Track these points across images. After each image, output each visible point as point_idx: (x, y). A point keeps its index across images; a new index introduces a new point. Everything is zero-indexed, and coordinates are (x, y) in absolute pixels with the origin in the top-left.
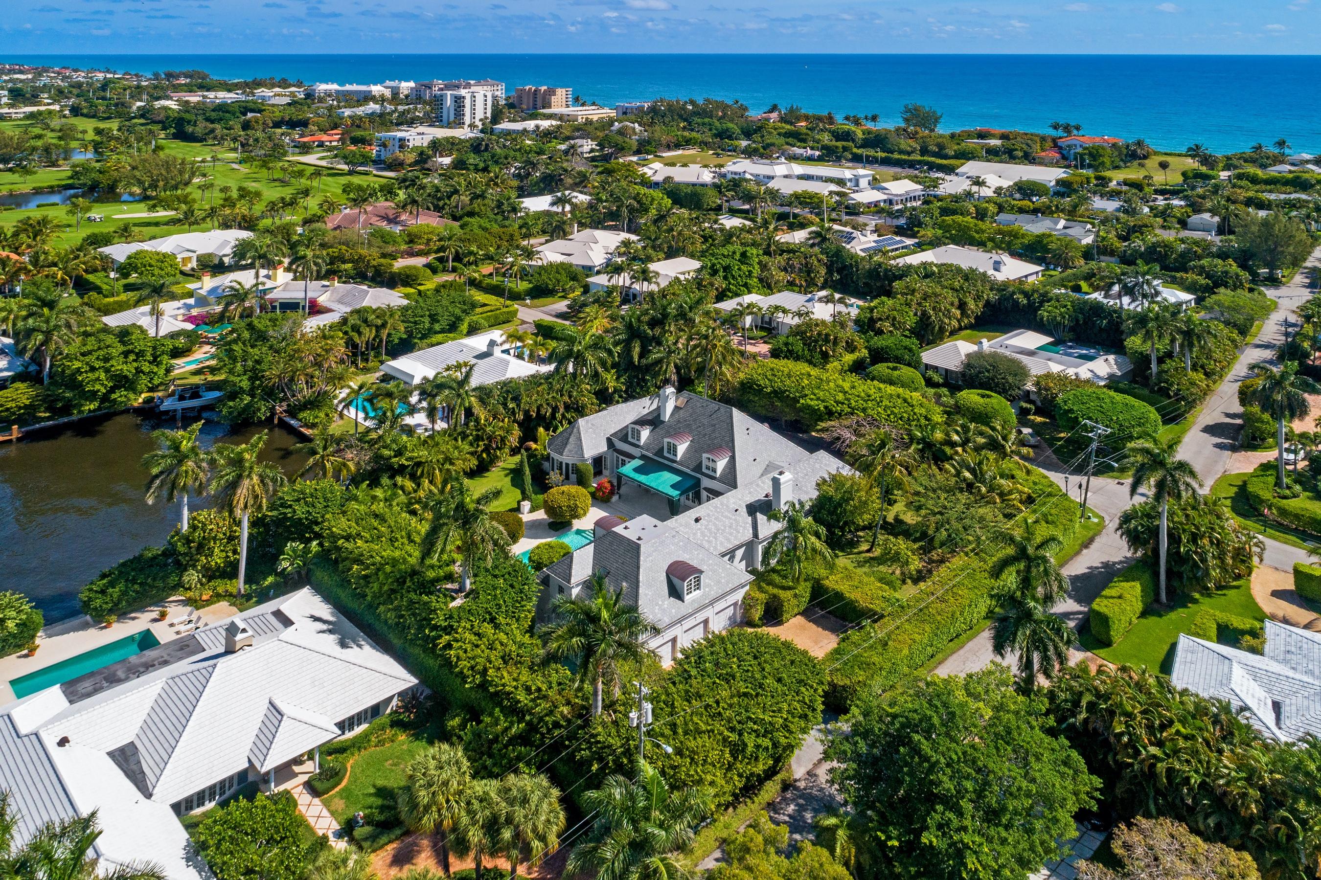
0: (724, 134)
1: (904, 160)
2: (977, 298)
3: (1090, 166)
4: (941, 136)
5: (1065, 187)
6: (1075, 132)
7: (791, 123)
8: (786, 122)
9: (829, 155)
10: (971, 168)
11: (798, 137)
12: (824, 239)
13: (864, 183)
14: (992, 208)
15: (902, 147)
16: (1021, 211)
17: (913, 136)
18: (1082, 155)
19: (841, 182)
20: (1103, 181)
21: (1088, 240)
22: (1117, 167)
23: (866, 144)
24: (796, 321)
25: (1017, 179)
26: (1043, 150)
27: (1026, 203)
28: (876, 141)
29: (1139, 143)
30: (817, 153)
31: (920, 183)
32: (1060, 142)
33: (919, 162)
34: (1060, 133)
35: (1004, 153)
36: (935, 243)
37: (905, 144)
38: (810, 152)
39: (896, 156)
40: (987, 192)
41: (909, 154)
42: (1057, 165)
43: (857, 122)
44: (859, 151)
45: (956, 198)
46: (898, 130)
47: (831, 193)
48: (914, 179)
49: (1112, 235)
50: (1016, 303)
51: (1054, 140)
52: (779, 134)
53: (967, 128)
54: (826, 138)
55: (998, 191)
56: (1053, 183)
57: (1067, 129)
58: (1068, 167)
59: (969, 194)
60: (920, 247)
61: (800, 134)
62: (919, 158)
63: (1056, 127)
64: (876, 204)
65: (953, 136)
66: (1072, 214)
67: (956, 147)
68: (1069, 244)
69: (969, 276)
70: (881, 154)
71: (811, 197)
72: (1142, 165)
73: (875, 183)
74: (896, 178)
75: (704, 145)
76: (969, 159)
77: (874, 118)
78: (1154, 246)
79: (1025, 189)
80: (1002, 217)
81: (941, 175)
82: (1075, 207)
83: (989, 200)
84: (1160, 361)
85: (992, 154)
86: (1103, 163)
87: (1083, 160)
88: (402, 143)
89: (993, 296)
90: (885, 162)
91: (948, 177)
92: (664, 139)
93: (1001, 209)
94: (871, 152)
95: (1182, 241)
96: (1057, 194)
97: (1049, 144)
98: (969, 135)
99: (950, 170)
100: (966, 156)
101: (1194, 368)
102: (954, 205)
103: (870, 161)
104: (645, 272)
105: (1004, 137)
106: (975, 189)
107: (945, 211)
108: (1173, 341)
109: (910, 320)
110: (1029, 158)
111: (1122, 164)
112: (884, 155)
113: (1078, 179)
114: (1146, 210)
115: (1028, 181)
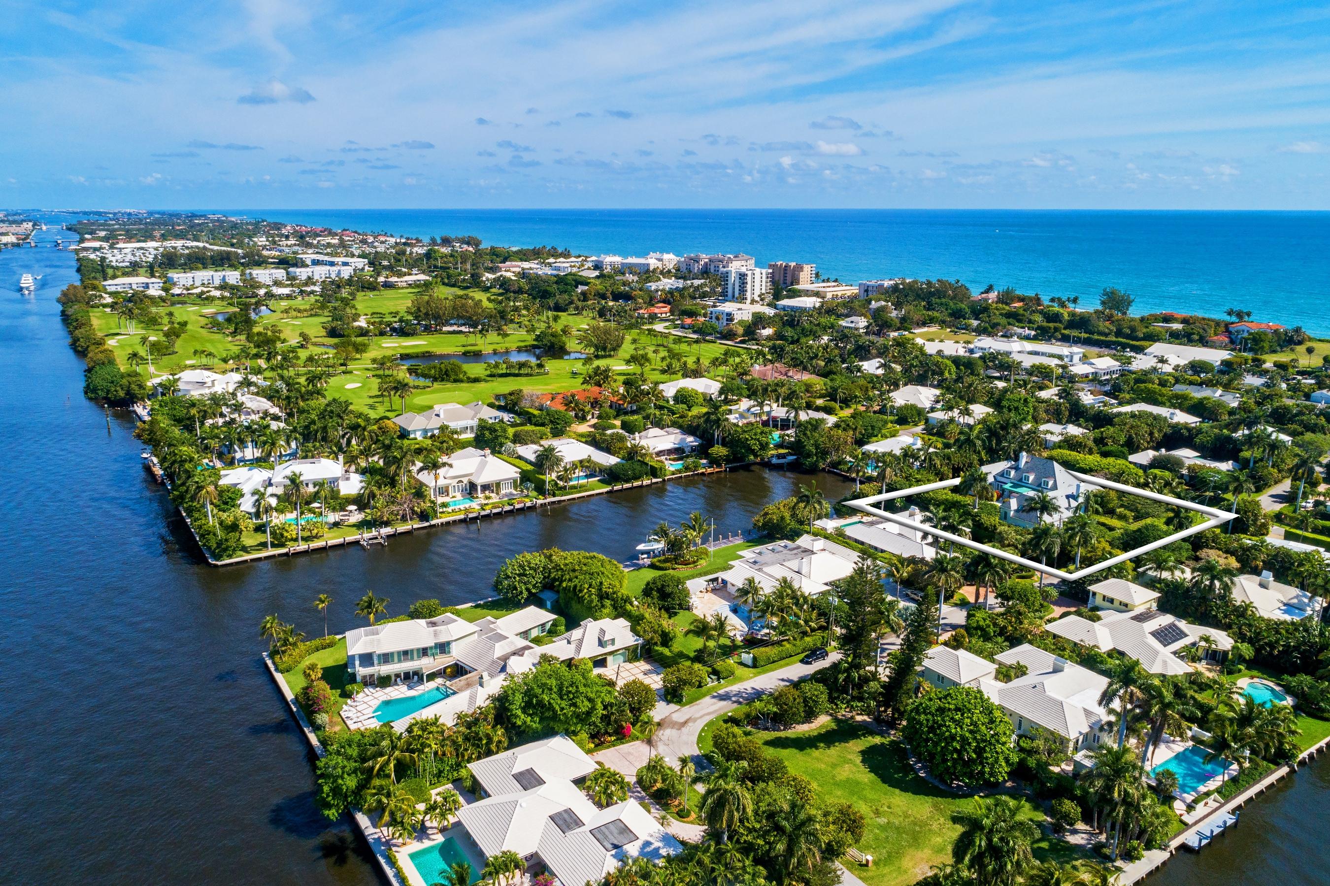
0: (957, 315)
1: (1102, 341)
2: (1160, 431)
3: (1251, 350)
4: (1132, 320)
5: (1227, 365)
6: (1246, 318)
7: (1007, 304)
8: (1003, 303)
9: (1043, 335)
10: (1157, 348)
11: (1015, 317)
12: (1068, 394)
13: (1076, 359)
14: (1172, 380)
15: (1101, 328)
16: (1191, 383)
17: (1110, 318)
18: (1246, 339)
19: (1060, 357)
20: (1258, 362)
21: (1235, 404)
22: (1274, 352)
23: (1071, 325)
24: (1060, 438)
25: (1191, 359)
26: (1216, 334)
27: (1196, 377)
28: (1080, 322)
29: (1298, 330)
30: (1033, 333)
31: (1117, 360)
32: (1232, 328)
33: (1114, 343)
34: (1234, 319)
35: (1184, 336)
36: (1130, 402)
37: (1104, 325)
38: (1027, 332)
39: (1096, 337)
40: (1167, 369)
41: (1106, 335)
42: (1225, 348)
43: (1062, 305)
44: (1067, 332)
45: (1145, 373)
46: (1096, 312)
47: (1057, 365)
48: (1113, 357)
49: (1252, 401)
50: (1182, 434)
51: (1227, 325)
52: (1001, 314)
53: (1153, 312)
54: (1038, 318)
55: (1176, 368)
56: (1219, 363)
57: (1240, 315)
58: (1232, 350)
59: (1155, 369)
60: (1121, 404)
61: (1018, 315)
62: (1114, 339)
63: (1230, 313)
64: (1087, 376)
65: (1142, 319)
66: (1227, 387)
67: (1145, 330)
68: (1219, 404)
69: (1156, 418)
70: (1084, 335)
71: (1045, 368)
72: (1292, 350)
73: (1084, 359)
74: (1100, 356)
75: (943, 323)
76: (1155, 341)
77: (1075, 301)
78: (1278, 408)
79: (1197, 367)
80: (1177, 386)
81: (1132, 354)
82: (1231, 381)
83: (1169, 374)
84: (1255, 462)
85: (1175, 337)
86: (1263, 347)
87: (1246, 344)
88: (730, 317)
89: (1169, 431)
90: (1087, 342)
91: (1139, 356)
92: (916, 318)
93: (1177, 381)
94: (1075, 333)
95: (1298, 405)
96: (1221, 372)
97: (1222, 329)
98: (1156, 318)
99: (1140, 350)
100: (1153, 338)
101: (1273, 467)
102: (1143, 378)
103: (1077, 341)
104: (967, 409)
105: (1185, 321)
106: (1160, 365)
107: (1137, 381)
108: (1264, 451)
109: (1122, 439)
110: (1203, 342)
111: (1278, 348)
112: (1086, 336)
113: (1239, 360)
114: (1284, 386)
115: (1200, 361)
